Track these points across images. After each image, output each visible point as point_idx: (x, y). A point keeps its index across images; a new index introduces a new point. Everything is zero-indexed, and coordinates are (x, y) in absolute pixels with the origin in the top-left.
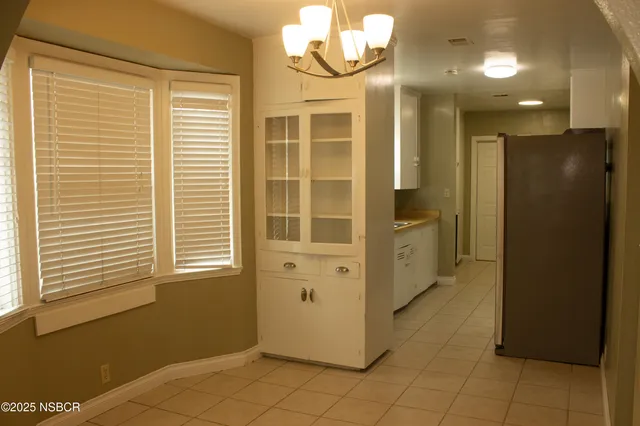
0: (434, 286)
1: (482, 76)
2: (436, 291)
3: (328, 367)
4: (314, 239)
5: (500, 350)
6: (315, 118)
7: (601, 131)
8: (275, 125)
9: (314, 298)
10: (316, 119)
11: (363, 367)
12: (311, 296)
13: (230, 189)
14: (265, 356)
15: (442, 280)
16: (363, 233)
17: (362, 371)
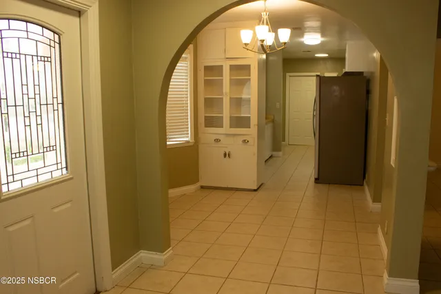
0: (271, 157)
1: (302, 43)
2: (271, 160)
3: (237, 190)
4: (231, 126)
5: (317, 180)
6: (231, 67)
7: (361, 74)
8: (209, 69)
9: (231, 156)
10: (233, 68)
11: (256, 188)
12: (229, 155)
13: (189, 102)
14: (202, 187)
15: (274, 153)
16: (256, 123)
17: (255, 190)
